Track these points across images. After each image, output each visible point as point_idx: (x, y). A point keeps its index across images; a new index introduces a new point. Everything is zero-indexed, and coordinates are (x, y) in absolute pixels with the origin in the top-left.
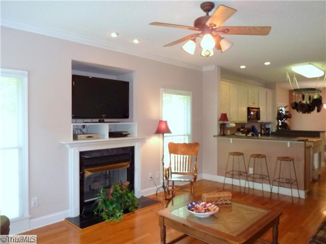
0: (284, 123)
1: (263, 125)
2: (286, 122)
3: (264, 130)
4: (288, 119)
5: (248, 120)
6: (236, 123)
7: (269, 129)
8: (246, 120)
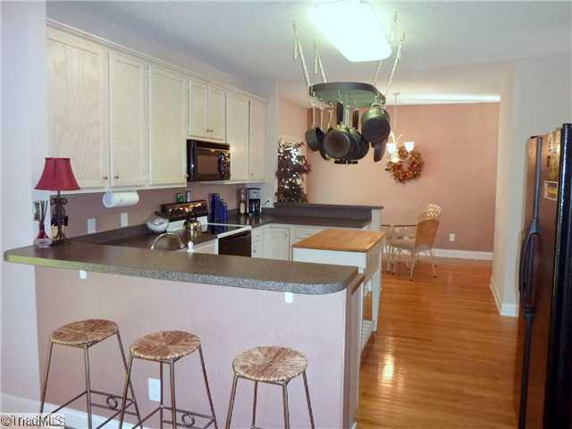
0: (295, 185)
1: (241, 190)
2: (299, 182)
3: (245, 202)
4: (304, 175)
5: (189, 179)
6: (138, 192)
7: (257, 201)
8: (185, 181)
